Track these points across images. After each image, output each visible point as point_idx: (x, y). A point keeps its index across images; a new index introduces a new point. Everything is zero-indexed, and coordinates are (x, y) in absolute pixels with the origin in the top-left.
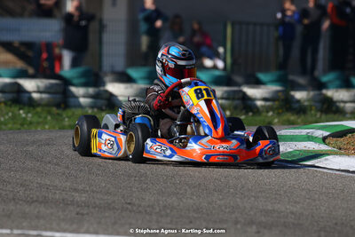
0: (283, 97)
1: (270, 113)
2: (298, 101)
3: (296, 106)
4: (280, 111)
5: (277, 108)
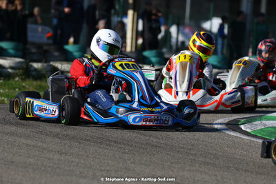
0: (25, 66)
1: (17, 79)
2: (36, 70)
3: (34, 73)
4: (23, 77)
5: (21, 75)
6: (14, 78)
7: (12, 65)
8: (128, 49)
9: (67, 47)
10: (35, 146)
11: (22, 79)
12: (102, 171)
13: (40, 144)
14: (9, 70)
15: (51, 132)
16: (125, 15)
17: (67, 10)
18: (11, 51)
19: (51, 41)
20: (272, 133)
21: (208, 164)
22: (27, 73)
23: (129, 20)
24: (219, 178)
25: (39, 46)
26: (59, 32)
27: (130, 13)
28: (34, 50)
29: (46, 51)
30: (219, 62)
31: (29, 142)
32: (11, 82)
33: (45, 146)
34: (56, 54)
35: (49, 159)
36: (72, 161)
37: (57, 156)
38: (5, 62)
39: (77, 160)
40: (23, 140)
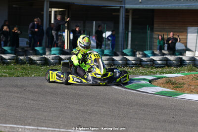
2: (21, 60)
6: (11, 64)
7: (9, 58)
8: (66, 48)
9: (36, 48)
10: (21, 97)
11: (15, 65)
12: (54, 108)
13: (24, 96)
14: (9, 61)
15: (29, 90)
16: (64, 31)
17: (36, 30)
18: (9, 51)
19: (28, 46)
20: (136, 86)
21: (106, 103)
22: (17, 61)
23: (65, 34)
24: (111, 109)
25: (23, 48)
26: (33, 41)
27: (66, 30)
28: (20, 50)
29: (26, 50)
30: (110, 53)
31: (18, 95)
32: (10, 66)
33: (26, 97)
34: (31, 52)
35: (28, 103)
36: (40, 104)
37: (32, 102)
38: (6, 57)
39: (42, 103)
40: (16, 95)
